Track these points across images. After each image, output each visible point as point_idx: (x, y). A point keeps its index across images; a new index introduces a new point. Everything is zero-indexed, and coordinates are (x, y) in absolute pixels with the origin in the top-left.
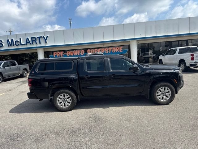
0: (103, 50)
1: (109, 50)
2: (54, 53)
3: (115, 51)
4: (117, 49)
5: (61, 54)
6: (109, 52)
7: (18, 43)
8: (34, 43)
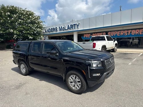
0: (122, 32)
1: (128, 33)
2: (85, 35)
3: (135, 33)
4: (137, 31)
5: (89, 36)
6: (128, 34)
7: (64, 29)
8: (72, 28)
